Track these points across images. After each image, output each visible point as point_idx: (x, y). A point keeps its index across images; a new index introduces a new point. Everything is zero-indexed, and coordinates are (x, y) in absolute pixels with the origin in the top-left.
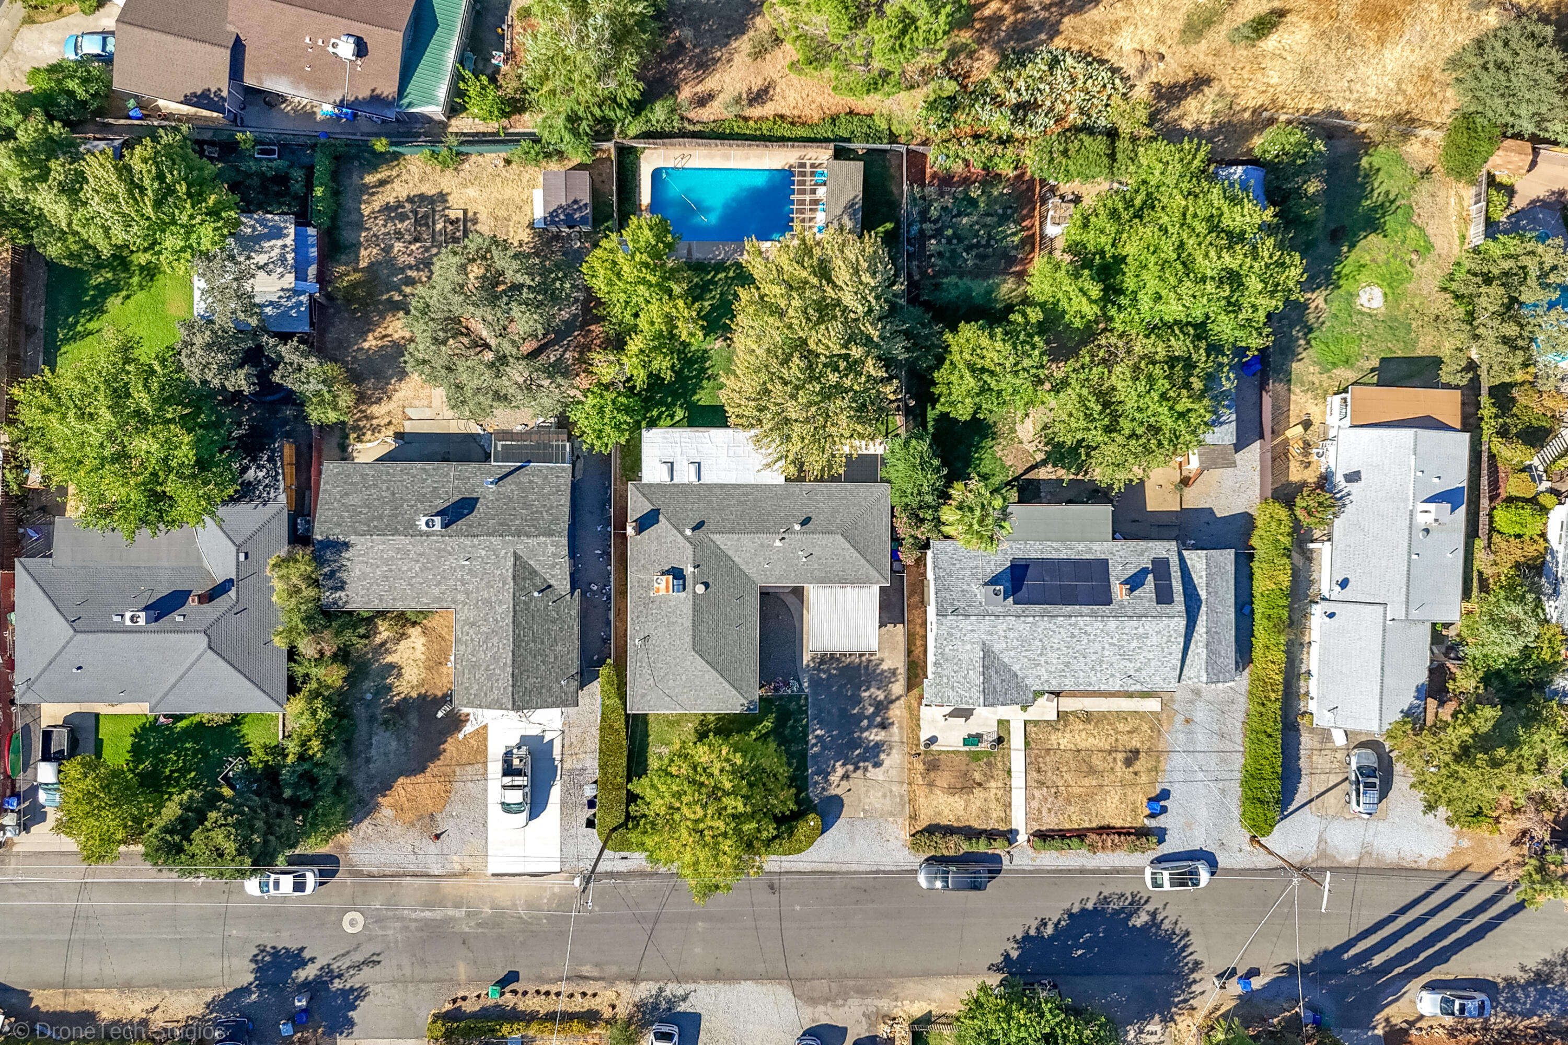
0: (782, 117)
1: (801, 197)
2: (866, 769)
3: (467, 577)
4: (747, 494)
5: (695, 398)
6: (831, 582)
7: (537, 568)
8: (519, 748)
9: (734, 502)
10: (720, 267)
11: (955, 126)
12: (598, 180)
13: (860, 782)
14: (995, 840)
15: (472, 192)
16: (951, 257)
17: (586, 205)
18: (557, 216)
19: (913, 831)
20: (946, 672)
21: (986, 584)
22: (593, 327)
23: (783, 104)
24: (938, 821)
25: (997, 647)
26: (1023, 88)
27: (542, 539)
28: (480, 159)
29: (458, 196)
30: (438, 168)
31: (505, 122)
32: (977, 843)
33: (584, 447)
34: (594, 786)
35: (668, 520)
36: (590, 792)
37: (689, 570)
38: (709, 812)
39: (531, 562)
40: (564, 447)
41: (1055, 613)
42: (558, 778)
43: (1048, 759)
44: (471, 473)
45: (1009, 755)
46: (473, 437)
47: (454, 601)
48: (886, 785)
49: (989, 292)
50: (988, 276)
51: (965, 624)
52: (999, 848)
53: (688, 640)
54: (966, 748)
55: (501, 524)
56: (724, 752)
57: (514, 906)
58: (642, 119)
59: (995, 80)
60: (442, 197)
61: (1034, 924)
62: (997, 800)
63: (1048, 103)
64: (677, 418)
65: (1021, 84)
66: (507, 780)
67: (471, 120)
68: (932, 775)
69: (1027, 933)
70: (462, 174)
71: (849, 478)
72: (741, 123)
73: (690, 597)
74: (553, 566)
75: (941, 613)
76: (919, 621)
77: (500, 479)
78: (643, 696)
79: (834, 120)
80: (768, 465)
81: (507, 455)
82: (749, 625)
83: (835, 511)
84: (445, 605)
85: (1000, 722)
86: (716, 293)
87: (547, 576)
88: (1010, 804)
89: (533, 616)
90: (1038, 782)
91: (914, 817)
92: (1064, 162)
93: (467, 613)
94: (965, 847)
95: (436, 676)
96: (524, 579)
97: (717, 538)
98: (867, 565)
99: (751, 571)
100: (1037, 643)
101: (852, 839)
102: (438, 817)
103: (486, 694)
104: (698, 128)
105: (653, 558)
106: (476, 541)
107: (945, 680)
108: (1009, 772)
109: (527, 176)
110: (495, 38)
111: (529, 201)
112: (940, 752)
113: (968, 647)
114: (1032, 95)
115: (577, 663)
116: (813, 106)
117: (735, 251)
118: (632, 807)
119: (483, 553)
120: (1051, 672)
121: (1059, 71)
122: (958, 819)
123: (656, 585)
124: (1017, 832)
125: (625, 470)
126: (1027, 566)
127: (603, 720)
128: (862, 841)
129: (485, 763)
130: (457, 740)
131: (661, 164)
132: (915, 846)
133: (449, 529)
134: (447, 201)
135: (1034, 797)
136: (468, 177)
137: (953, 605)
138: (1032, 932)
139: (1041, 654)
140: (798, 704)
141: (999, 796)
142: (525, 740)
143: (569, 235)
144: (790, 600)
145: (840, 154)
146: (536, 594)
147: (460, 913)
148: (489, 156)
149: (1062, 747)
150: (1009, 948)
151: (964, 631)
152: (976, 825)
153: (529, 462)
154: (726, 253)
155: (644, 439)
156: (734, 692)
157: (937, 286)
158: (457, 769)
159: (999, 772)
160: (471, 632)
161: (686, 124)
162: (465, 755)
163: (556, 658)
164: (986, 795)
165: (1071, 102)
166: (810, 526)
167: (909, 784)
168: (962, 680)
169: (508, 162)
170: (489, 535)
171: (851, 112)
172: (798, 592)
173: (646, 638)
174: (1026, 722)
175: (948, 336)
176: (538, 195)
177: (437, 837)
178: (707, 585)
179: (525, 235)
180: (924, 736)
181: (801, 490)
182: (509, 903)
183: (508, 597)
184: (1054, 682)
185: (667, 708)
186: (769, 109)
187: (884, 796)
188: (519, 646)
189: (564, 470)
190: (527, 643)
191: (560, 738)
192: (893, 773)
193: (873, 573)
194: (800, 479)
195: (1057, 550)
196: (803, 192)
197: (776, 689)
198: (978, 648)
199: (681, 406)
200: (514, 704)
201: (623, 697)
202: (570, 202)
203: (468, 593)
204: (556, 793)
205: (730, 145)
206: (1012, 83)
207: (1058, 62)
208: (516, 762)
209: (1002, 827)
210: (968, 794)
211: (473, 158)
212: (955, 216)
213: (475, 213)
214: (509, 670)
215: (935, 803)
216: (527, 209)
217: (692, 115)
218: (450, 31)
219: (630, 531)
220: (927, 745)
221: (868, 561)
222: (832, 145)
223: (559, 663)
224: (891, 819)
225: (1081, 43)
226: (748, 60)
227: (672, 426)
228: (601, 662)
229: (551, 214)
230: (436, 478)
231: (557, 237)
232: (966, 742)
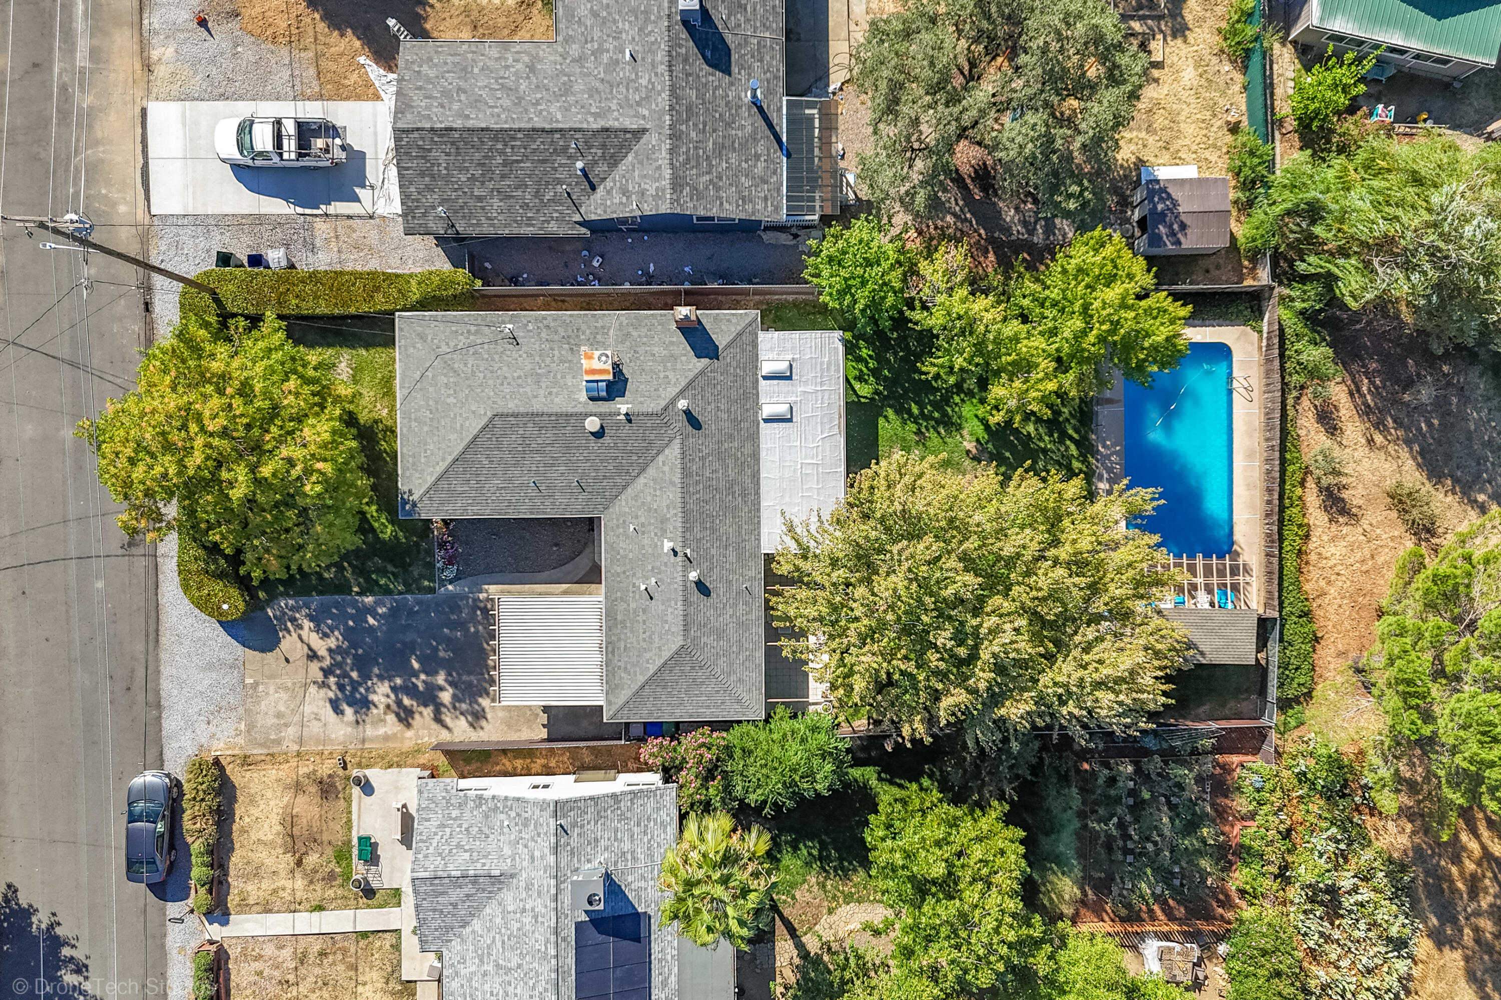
0: (1307, 536)
1: (1200, 570)
2: (324, 685)
3: (605, 58)
4: (744, 495)
5: (890, 412)
6: (609, 629)
7: (622, 167)
8: (343, 148)
9: (732, 474)
10: (1086, 448)
11: (1301, 797)
12: (1209, 263)
13: (300, 677)
14: (210, 892)
15: (1189, 75)
16: (1108, 797)
17: (1178, 243)
18: (1161, 199)
19: (224, 763)
20: (467, 815)
21: (607, 876)
22: (991, 257)
23: (1325, 538)
24: (241, 799)
25: (508, 897)
26: (1359, 898)
27: (667, 173)
28: (1237, 88)
29: (1183, 54)
30: (1224, 25)
31: (1291, 124)
32: (203, 864)
33: (812, 242)
34: (284, 263)
35: (702, 373)
36: (275, 257)
37: (623, 406)
38: (216, 442)
39: (630, 157)
40: (812, 210)
41: (563, 990)
42: (300, 210)
43: (341, 967)
44: (770, 65)
45: (346, 907)
46: (823, 76)
47: (568, 40)
48: (297, 718)
49: (1059, 860)
50: (1081, 855)
51: (543, 846)
52: (198, 897)
53: (512, 406)
54: (355, 842)
55: (689, 109)
56: (320, 465)
57: (97, 143)
58: (1300, 328)
59: (1368, 855)
60: (1180, 31)
61: (79, 954)
62: (275, 891)
63: (1336, 934)
64: (857, 386)
65: (1365, 894)
66: (289, 127)
67: (1291, 75)
68: (313, 789)
69: (66, 943)
70: (1215, 60)
71: (772, 654)
72: (1298, 476)
73: (580, 409)
74: (625, 192)
75: (559, 808)
76: (553, 764)
77: (760, 109)
78: (422, 337)
79: (1306, 614)
80: (791, 529)
81: (798, 123)
82: (538, 502)
83: (720, 634)
84: (561, 26)
85: (397, 893)
86: (1047, 442)
87: (609, 183)
88: (269, 911)
89: (544, 161)
90: (305, 954)
91: (246, 761)
92: (1261, 972)
93: (549, 58)
94: (197, 846)
95: (456, 21)
96: (603, 146)
97: (673, 452)
98: (635, 687)
99: (623, 504)
100: (515, 961)
101: (210, 667)
102: (234, 25)
103: (420, 88)
104: (1291, 412)
105: (641, 350)
106: (662, 68)
107: (455, 813)
108: (320, 908)
109: (1213, 158)
110: (1412, 109)
111: (1177, 160)
112: (348, 800)
113: (507, 851)
114: (1350, 912)
115: (473, 232)
116: (1322, 583)
117: (1110, 470)
118: (242, 323)
119: (644, 82)
120: (470, 980)
121: (1383, 950)
122: (243, 831)
123: (597, 354)
124: (225, 922)
125: (777, 309)
126: (638, 939)
127: (388, 277)
128: (206, 682)
129: (320, 97)
130: (356, 53)
131: (1236, 357)
132: (198, 767)
133: (679, 27)
134: (1174, 37)
135: (281, 947)
136: (1211, 70)
137: (574, 825)
138: (66, 952)
139: (498, 966)
140: (422, 577)
141: (281, 894)
142: (357, 158)
143: (1128, 221)
144: (583, 563)
145: (1264, 626)
146: (579, 165)
147: (81, 58)
148: (1242, 101)
149: (360, 989)
150: (40, 915)
151: (531, 844)
152: (236, 860)
153: (789, 156)
154: (1108, 457)
155: (826, 334)
156: (431, 480)
157: (1064, 779)
158: (311, 54)
159: (319, 892)
160: (519, 66)
161: (1295, 393)
162: (333, 66)
163: (480, 199)
164: (283, 874)
165: (1338, 968)
166: (696, 596)
167: (298, 754)
168: (454, 842)
169: (1234, 129)
170: (673, 90)
171: (1317, 640)
172: (593, 576)
173: (514, 340)
174: (397, 931)
175: (997, 809)
176: (1189, 172)
177: (203, 23)
178: (599, 434)
179: (1125, 154)
180: (374, 775)
181: (751, 579)
182: (99, 135)
183: (576, 120)
184: (455, 984)
185: (403, 375)
186: (1317, 516)
187: (279, 715)
188: (496, 139)
189: (777, 209)
190: (502, 153)
191: (362, 212)
192: (315, 728)
193: (624, 695)
194: (772, 579)
195: (664, 984)
196: (1208, 572)
197: (442, 545)
198: (505, 867)
199: (876, 392)
200: (403, 131)
201: (423, 305)
202: (1183, 218)
203: (580, 60)
204: (276, 207)
205: (1268, 460)
206: (1366, 879)
207: (1398, 948)
208: (320, 143)
209: (233, 900)
210: (285, 844)
211: (1239, 77)
212: (1169, 802)
213: (1156, 81)
214: (458, 124)
215: (269, 794)
216: (1166, 157)
217: (1305, 403)
218: (1431, 38)
219: (683, 311)
220: (358, 781)
221: (642, 687)
222: (1276, 615)
223: (472, 203)
224: (242, 726)
225: (1422, 981)
226: (1389, 484)
227: (847, 380)
228: (475, 272)
229: (1164, 190)
230: (760, 10)
231: (1125, 202)
232: (364, 841)
